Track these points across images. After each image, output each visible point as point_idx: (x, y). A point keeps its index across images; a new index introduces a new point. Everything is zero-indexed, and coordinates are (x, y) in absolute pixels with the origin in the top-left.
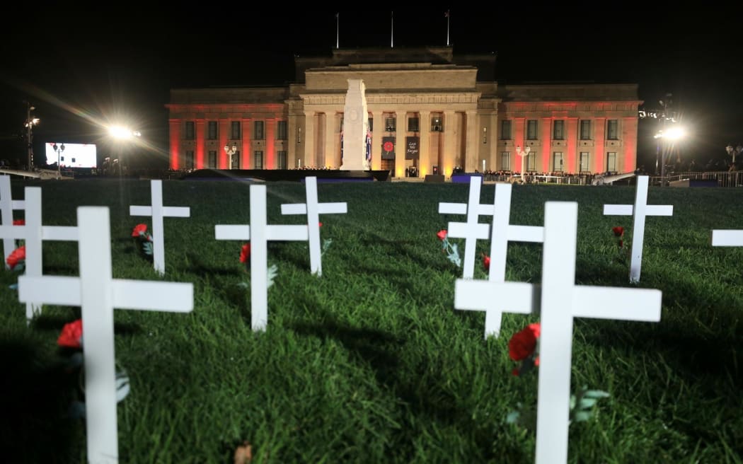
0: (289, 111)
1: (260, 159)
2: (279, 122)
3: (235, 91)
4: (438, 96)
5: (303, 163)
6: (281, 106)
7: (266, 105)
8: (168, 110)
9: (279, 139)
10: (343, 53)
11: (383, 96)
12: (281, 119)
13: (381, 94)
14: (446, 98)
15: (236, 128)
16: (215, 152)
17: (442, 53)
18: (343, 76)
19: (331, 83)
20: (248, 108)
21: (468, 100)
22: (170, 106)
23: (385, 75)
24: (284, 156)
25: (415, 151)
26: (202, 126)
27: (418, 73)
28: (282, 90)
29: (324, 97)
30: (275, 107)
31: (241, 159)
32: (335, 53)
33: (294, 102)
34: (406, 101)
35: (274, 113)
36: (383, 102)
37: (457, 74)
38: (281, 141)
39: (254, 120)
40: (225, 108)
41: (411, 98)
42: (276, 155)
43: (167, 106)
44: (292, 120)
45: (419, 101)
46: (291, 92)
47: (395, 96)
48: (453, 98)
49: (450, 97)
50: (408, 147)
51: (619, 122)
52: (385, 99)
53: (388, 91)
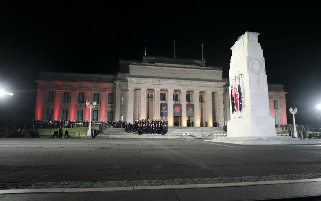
0: (117, 88)
1: (96, 115)
2: (109, 94)
3: (83, 75)
4: (204, 83)
5: (125, 118)
6: (111, 85)
7: (101, 84)
8: (37, 84)
9: (109, 103)
10: (149, 58)
11: (175, 81)
12: (110, 92)
13: (174, 80)
14: (208, 84)
15: (82, 96)
16: (67, 110)
17: (201, 63)
18: (151, 69)
19: (145, 72)
20: (90, 85)
21: (219, 86)
22: (39, 82)
23: (176, 70)
24: (112, 114)
25: (192, 112)
26: (59, 94)
27: (193, 70)
28: (111, 76)
29: (140, 79)
30: (108, 86)
31: (84, 115)
32: (144, 58)
33: (120, 82)
34: (187, 85)
35: (106, 89)
36: (175, 84)
37: (213, 72)
38: (110, 105)
39: (93, 92)
40: (76, 84)
41: (190, 83)
42: (107, 113)
43: (36, 81)
44: (118, 93)
45: (194, 85)
46: (118, 77)
47: (182, 81)
48: (212, 85)
49: (210, 83)
50: (188, 110)
51: (278, 101)
52: (176, 83)
53: (177, 79)
